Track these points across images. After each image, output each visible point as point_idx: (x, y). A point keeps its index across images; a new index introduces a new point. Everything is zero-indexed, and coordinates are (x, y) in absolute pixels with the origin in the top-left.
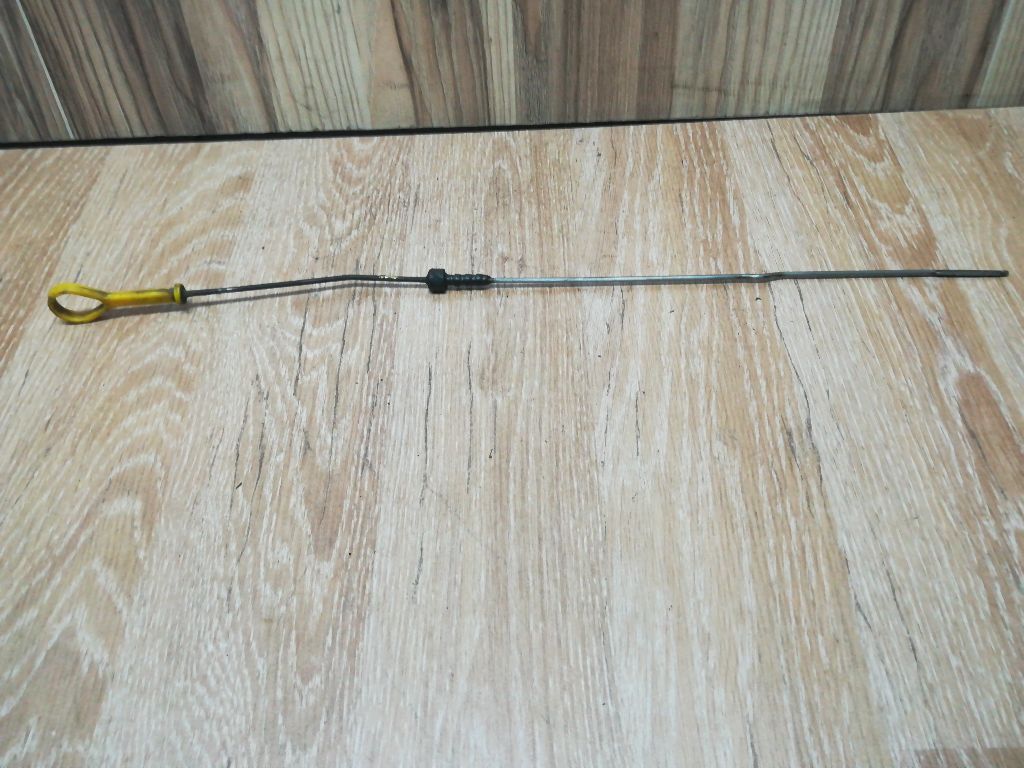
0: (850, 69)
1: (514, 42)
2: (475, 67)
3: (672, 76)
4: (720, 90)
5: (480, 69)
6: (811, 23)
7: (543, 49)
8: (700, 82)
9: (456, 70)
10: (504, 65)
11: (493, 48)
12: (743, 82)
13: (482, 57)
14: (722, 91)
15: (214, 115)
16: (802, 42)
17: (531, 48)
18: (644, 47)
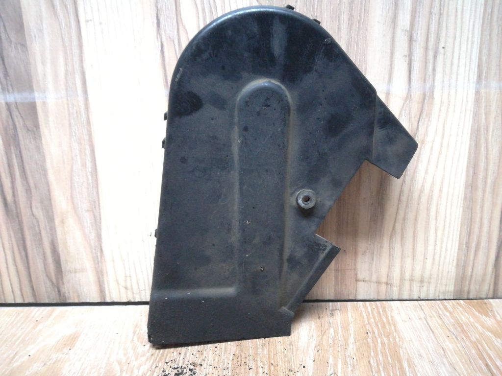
0: (469, 273)
3: (356, 274)
4: (387, 284)
6: (441, 248)
8: (374, 278)
12: (402, 279)
14: (389, 284)
15: (67, 292)
16: (437, 257)
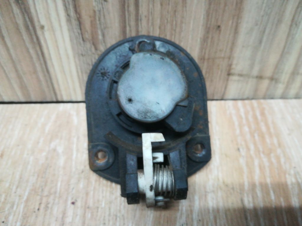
1: (69, 30)
2: (32, 51)
5: (38, 54)
7: (100, 37)
9: (14, 56)
10: (62, 52)
11: (47, 34)
13: (38, 43)
17: (87, 36)
18: (205, 40)
